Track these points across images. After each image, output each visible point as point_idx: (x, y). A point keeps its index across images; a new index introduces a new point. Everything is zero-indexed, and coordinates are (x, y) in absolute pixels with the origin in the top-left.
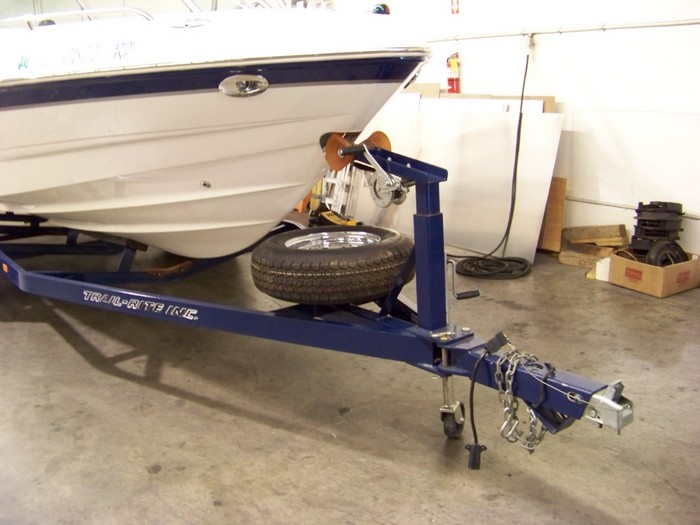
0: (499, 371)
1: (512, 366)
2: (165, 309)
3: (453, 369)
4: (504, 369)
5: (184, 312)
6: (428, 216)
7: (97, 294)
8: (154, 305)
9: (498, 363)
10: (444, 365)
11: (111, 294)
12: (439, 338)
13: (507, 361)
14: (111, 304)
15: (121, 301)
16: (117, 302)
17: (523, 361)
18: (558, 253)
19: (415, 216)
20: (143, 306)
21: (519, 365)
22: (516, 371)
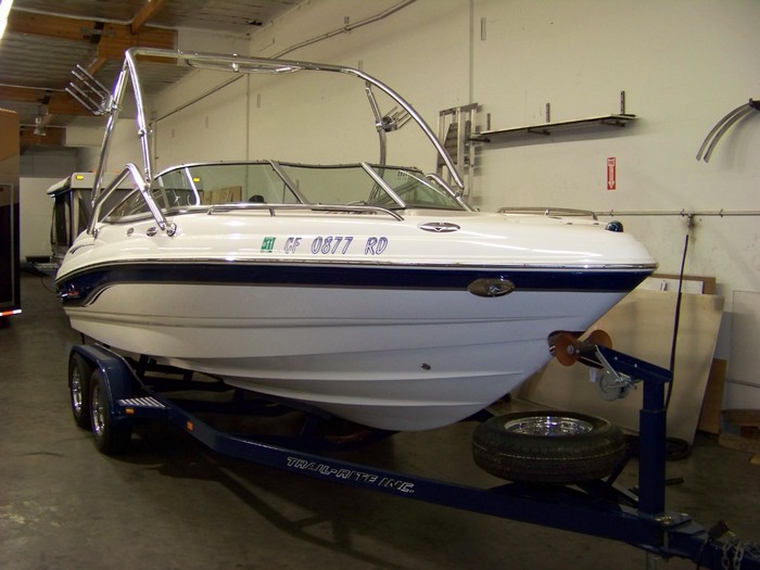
0: (725, 557)
1: (739, 553)
2: (378, 480)
3: (674, 551)
4: (731, 554)
5: (399, 485)
6: (655, 412)
7: (303, 461)
8: (367, 476)
9: (724, 548)
10: (666, 547)
11: (318, 462)
12: (662, 522)
13: (732, 548)
14: (318, 472)
15: (329, 470)
16: (324, 470)
17: (748, 550)
18: (717, 435)
19: (641, 411)
20: (354, 476)
21: (746, 553)
22: (744, 558)
